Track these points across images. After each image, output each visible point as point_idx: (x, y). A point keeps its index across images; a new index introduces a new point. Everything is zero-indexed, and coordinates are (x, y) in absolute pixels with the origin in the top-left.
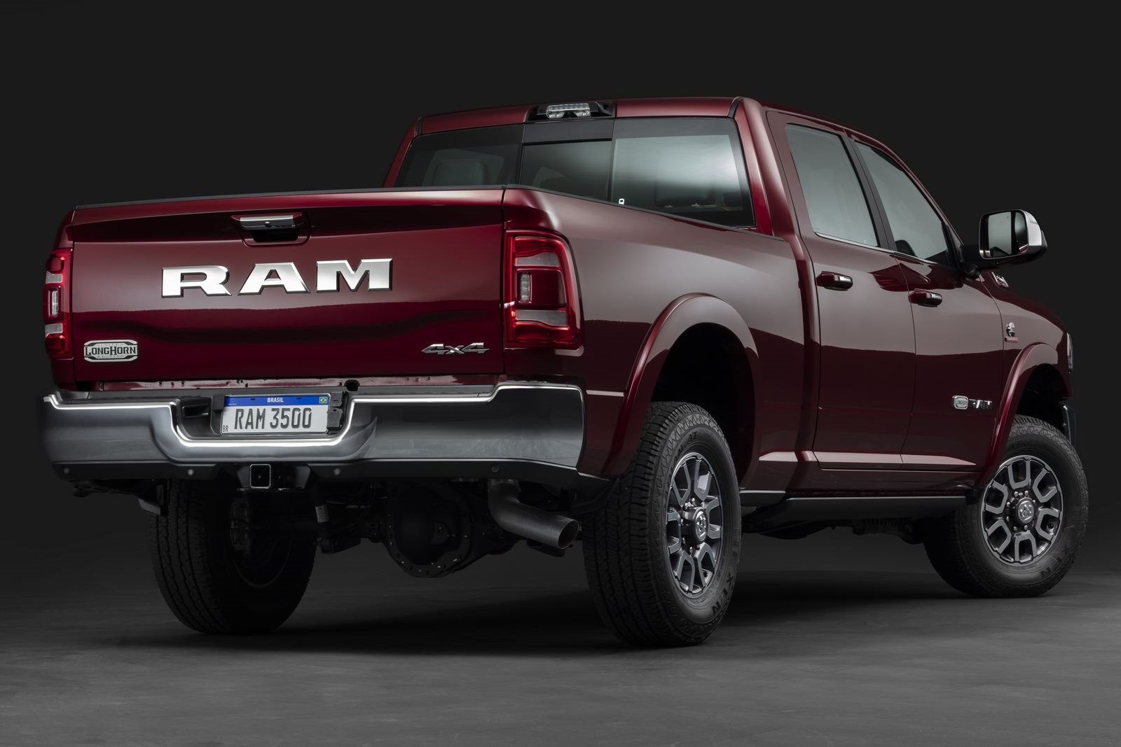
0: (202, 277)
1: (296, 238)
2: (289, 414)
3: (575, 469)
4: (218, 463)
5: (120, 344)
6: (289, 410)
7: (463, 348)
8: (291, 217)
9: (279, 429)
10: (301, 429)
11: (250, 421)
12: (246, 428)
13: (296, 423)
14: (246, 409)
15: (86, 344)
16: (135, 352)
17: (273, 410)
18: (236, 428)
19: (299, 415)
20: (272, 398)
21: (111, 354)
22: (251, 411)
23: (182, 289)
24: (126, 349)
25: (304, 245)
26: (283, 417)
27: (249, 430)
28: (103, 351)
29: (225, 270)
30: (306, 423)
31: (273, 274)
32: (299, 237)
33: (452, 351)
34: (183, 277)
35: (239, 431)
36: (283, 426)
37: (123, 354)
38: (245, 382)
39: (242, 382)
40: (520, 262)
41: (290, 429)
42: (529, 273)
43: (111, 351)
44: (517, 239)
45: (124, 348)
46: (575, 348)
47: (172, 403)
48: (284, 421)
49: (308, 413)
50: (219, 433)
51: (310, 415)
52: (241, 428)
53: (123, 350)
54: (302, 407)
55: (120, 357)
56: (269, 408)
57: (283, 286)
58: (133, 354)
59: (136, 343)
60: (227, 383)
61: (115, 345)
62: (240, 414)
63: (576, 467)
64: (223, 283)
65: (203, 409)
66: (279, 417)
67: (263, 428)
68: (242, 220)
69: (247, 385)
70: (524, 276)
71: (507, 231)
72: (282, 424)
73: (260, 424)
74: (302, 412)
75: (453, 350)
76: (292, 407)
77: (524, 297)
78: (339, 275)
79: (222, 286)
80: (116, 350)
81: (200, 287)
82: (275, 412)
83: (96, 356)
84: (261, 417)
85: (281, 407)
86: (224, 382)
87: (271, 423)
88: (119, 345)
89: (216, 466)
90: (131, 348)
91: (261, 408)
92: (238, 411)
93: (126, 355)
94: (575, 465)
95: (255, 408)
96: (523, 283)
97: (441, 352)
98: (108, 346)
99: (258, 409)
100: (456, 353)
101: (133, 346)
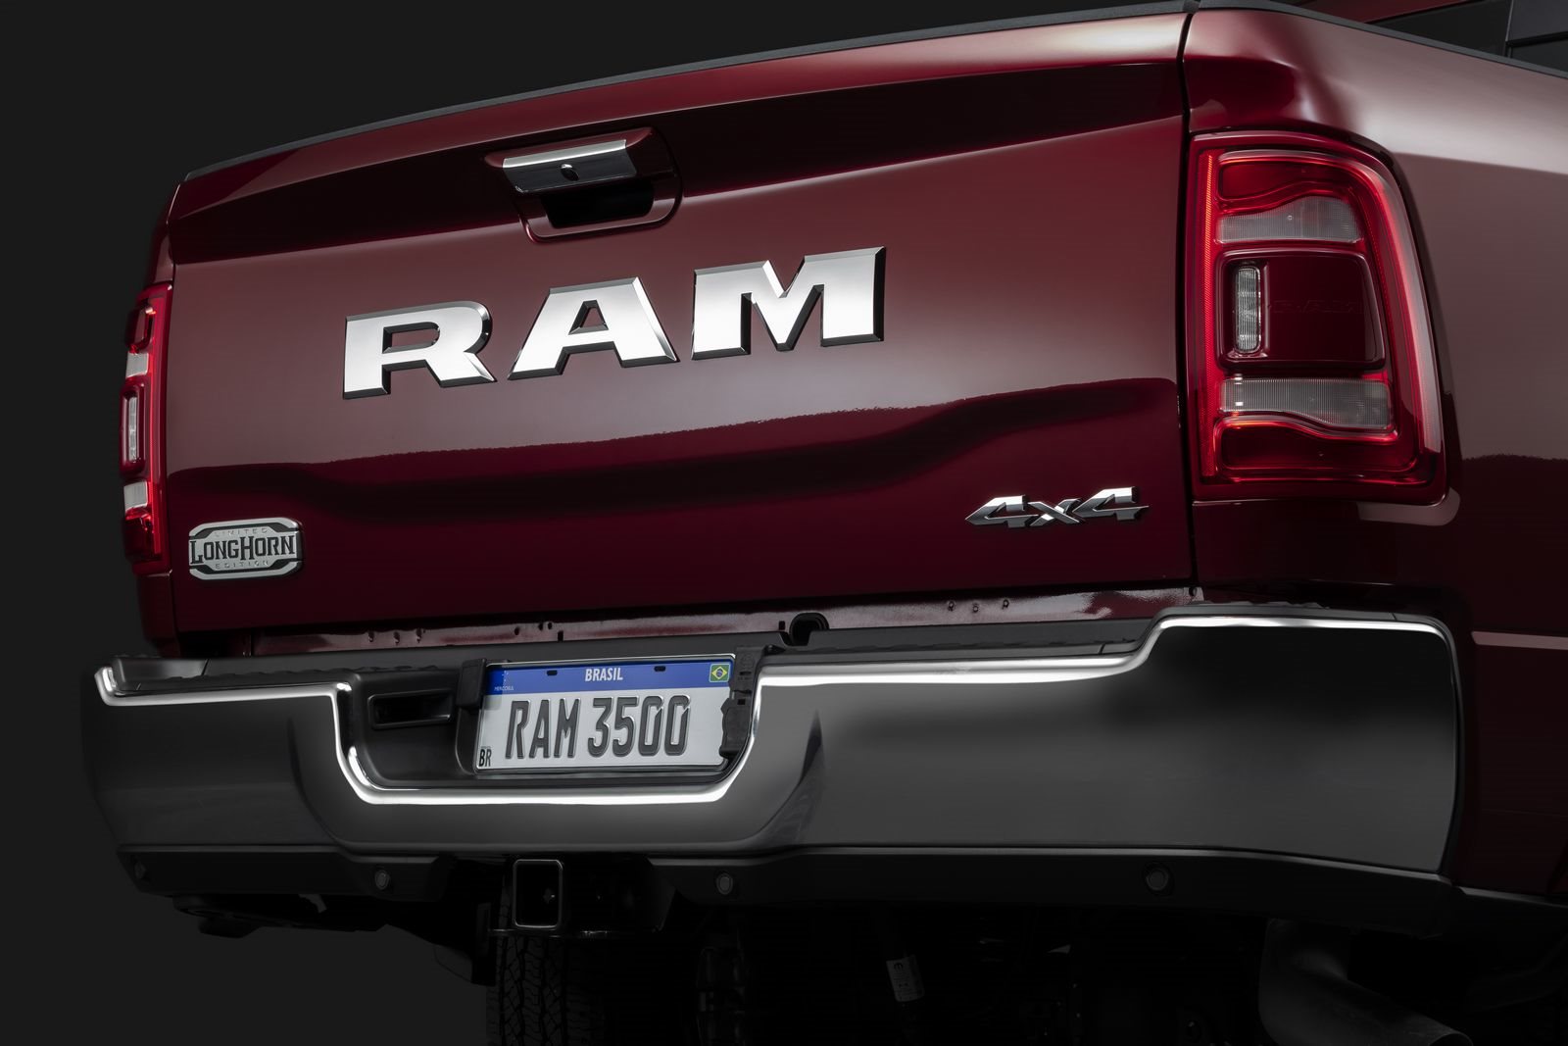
0: (428, 334)
1: (644, 208)
2: (633, 713)
3: (1435, 877)
4: (444, 857)
5: (259, 529)
6: (633, 702)
7: (1074, 505)
8: (620, 146)
9: (609, 759)
10: (661, 758)
11: (541, 735)
12: (532, 755)
13: (649, 741)
14: (534, 700)
15: (193, 533)
16: (291, 552)
17: (597, 703)
18: (508, 755)
19: (658, 717)
20: (597, 670)
21: (243, 558)
22: (545, 704)
23: (387, 371)
24: (273, 542)
25: (667, 227)
26: (621, 722)
27: (539, 761)
28: (225, 549)
29: (482, 311)
30: (675, 741)
31: (588, 316)
32: (656, 203)
33: (1047, 517)
34: (389, 340)
35: (515, 763)
36: (621, 750)
37: (266, 557)
38: (558, 627)
39: (550, 627)
40: (1232, 231)
41: (634, 759)
42: (1258, 262)
43: (243, 548)
44: (1227, 158)
45: (270, 539)
46: (1423, 498)
47: (345, 687)
48: (621, 735)
49: (679, 710)
50: (472, 769)
51: (685, 717)
52: (520, 755)
53: (268, 546)
54: (666, 695)
55: (260, 565)
56: (587, 697)
57: (610, 346)
58: (288, 556)
59: (295, 525)
60: (517, 631)
61: (250, 532)
62: (520, 713)
63: (1439, 872)
64: (476, 350)
65: (435, 702)
66: (610, 722)
67: (571, 754)
68: (509, 164)
69: (561, 635)
70: (1247, 274)
71: (1199, 138)
72: (616, 741)
73: (565, 742)
74: (665, 707)
75: (1051, 513)
76: (641, 694)
77: (1246, 340)
78: (747, 307)
79: (472, 356)
80: (251, 547)
81: (423, 364)
82: (601, 710)
83: (211, 564)
84: (569, 723)
85: (615, 695)
86: (510, 628)
87: (591, 740)
88: (259, 533)
89: (436, 861)
90: (283, 538)
91: (570, 697)
92: (516, 705)
93: (272, 559)
94: (1436, 865)
95: (554, 699)
96: (1243, 294)
97: (1015, 522)
98: (236, 534)
99: (562, 700)
100: (1057, 522)
101: (287, 535)
